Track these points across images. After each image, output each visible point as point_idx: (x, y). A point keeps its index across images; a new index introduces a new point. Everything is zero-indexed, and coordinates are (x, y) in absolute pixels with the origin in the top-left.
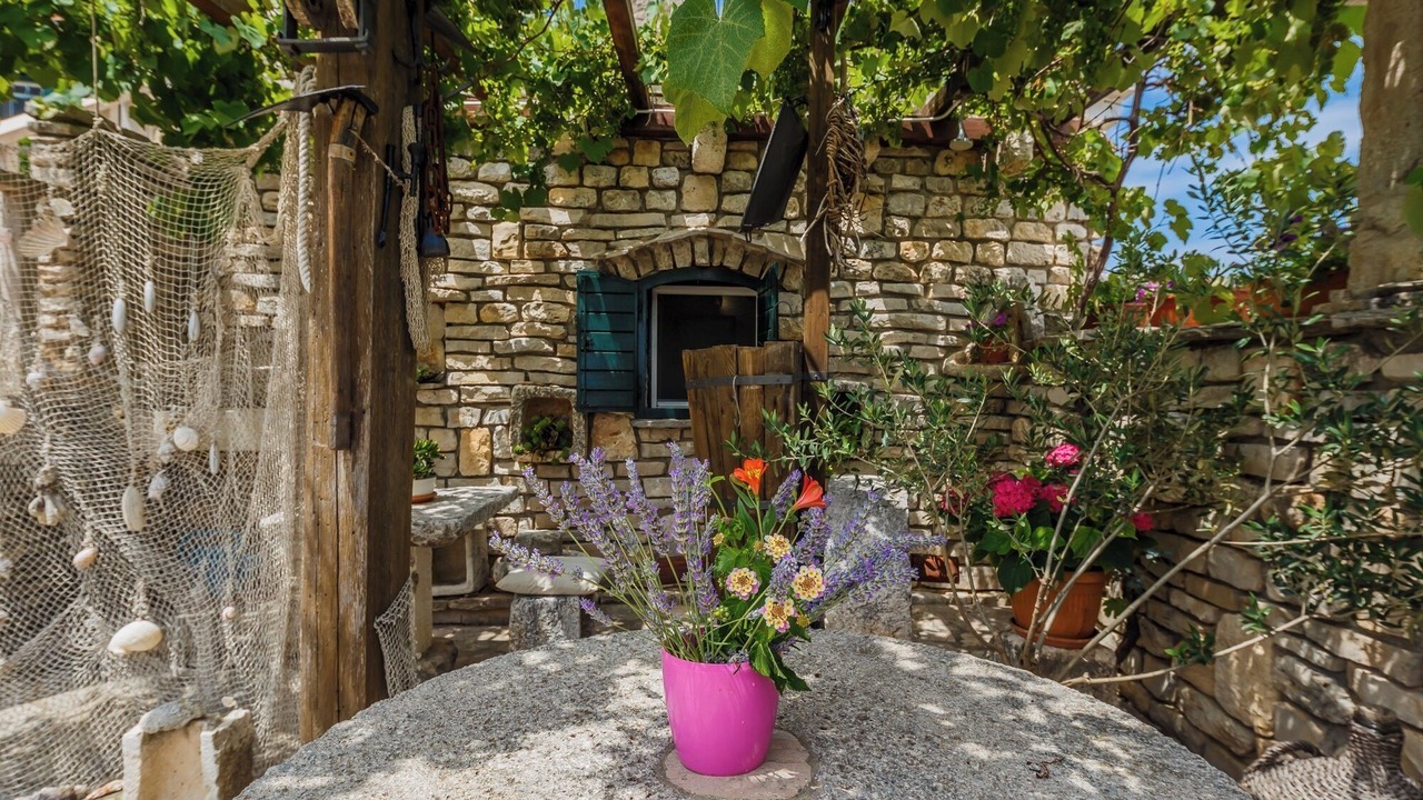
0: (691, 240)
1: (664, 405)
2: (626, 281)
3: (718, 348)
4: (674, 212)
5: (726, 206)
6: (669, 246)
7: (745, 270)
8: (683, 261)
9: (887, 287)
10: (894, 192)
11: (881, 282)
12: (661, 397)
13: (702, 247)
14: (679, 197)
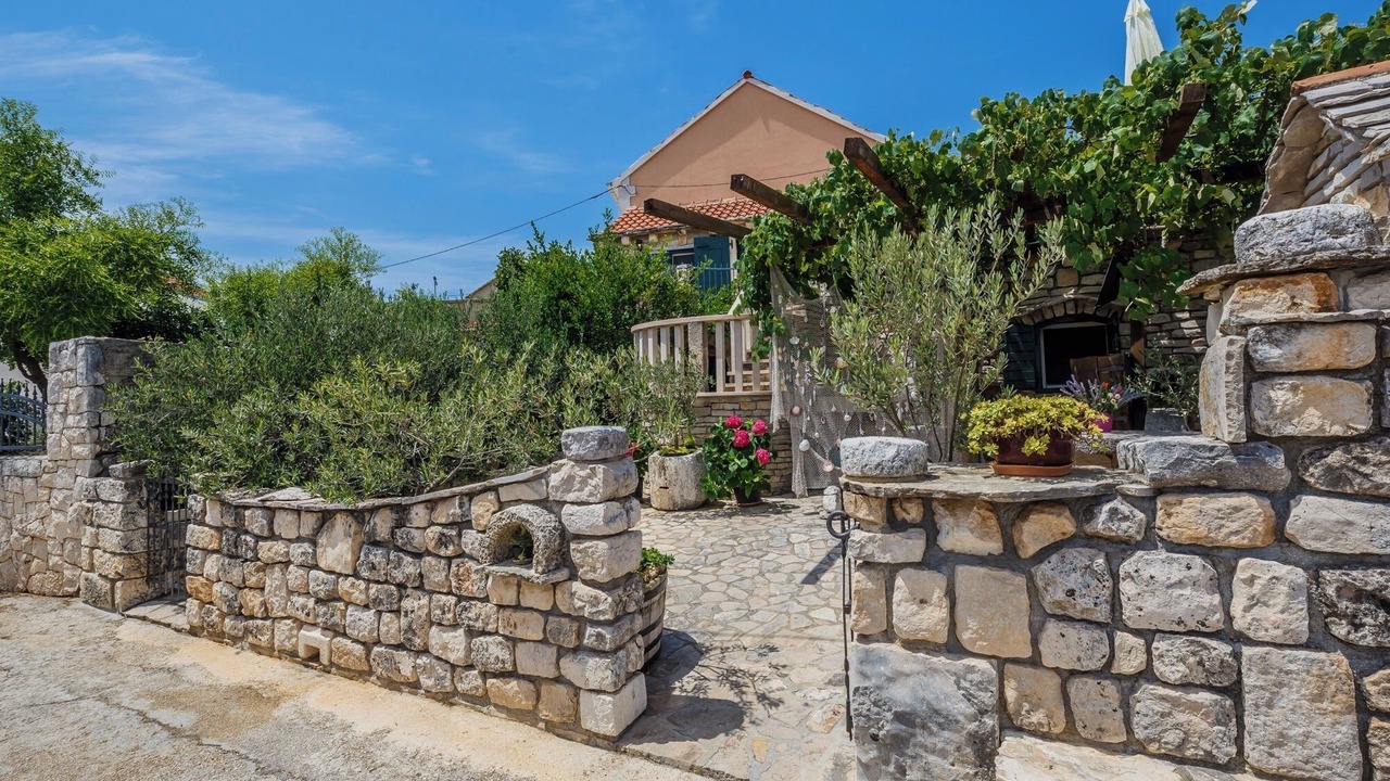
0: (1065, 303)
1: (1049, 387)
2: (1028, 326)
3: (1088, 358)
4: (1052, 289)
5: (1084, 282)
6: (1051, 307)
7: (1098, 313)
8: (1059, 313)
9: (1194, 314)
10: (1196, 260)
11: (1190, 312)
12: (1048, 383)
13: (1070, 306)
14: (1055, 280)
